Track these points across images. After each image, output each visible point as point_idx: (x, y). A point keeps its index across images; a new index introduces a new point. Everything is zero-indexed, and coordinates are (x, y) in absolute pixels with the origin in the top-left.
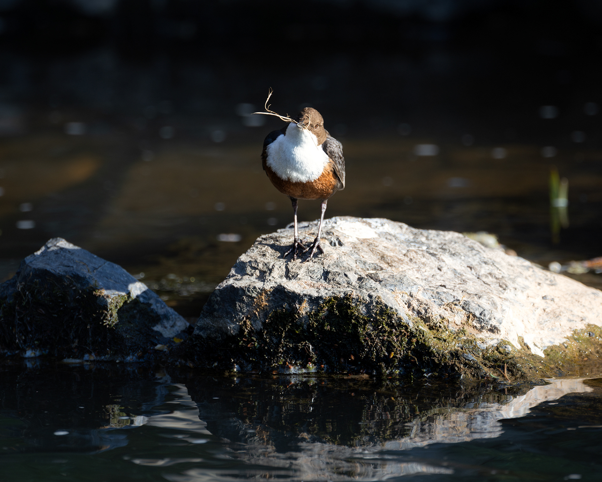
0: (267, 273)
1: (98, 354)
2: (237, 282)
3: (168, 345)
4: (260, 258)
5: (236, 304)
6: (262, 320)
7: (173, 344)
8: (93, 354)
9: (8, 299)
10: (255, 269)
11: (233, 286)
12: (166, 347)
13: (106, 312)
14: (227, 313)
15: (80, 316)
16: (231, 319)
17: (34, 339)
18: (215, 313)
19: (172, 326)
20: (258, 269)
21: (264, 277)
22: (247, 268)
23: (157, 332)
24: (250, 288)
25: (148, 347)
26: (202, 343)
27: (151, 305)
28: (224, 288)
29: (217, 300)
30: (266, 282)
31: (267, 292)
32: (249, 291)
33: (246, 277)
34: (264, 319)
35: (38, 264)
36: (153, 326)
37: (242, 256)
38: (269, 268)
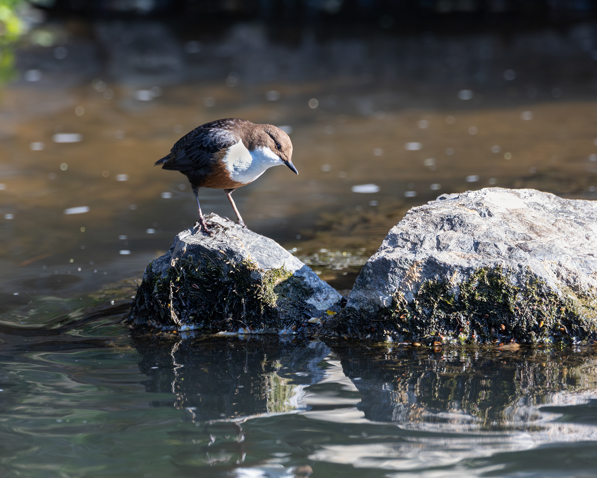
0: (418, 245)
1: (253, 328)
2: (388, 254)
3: (321, 318)
4: (411, 230)
5: (388, 276)
6: (414, 291)
7: (326, 316)
8: (247, 328)
9: (162, 275)
10: (406, 240)
11: (385, 259)
12: (319, 320)
13: (260, 286)
14: (380, 285)
15: (234, 291)
16: (384, 290)
17: (189, 314)
18: (368, 286)
19: (325, 299)
20: (409, 241)
21: (415, 249)
22: (399, 240)
23: (310, 305)
24: (401, 260)
25: (301, 320)
26: (355, 315)
27: (304, 278)
28: (376, 260)
29: (370, 273)
30: (417, 254)
31: (418, 263)
32: (400, 263)
33: (397, 249)
34: (416, 291)
35: (191, 239)
36: (307, 300)
37: (393, 228)
38: (420, 240)
